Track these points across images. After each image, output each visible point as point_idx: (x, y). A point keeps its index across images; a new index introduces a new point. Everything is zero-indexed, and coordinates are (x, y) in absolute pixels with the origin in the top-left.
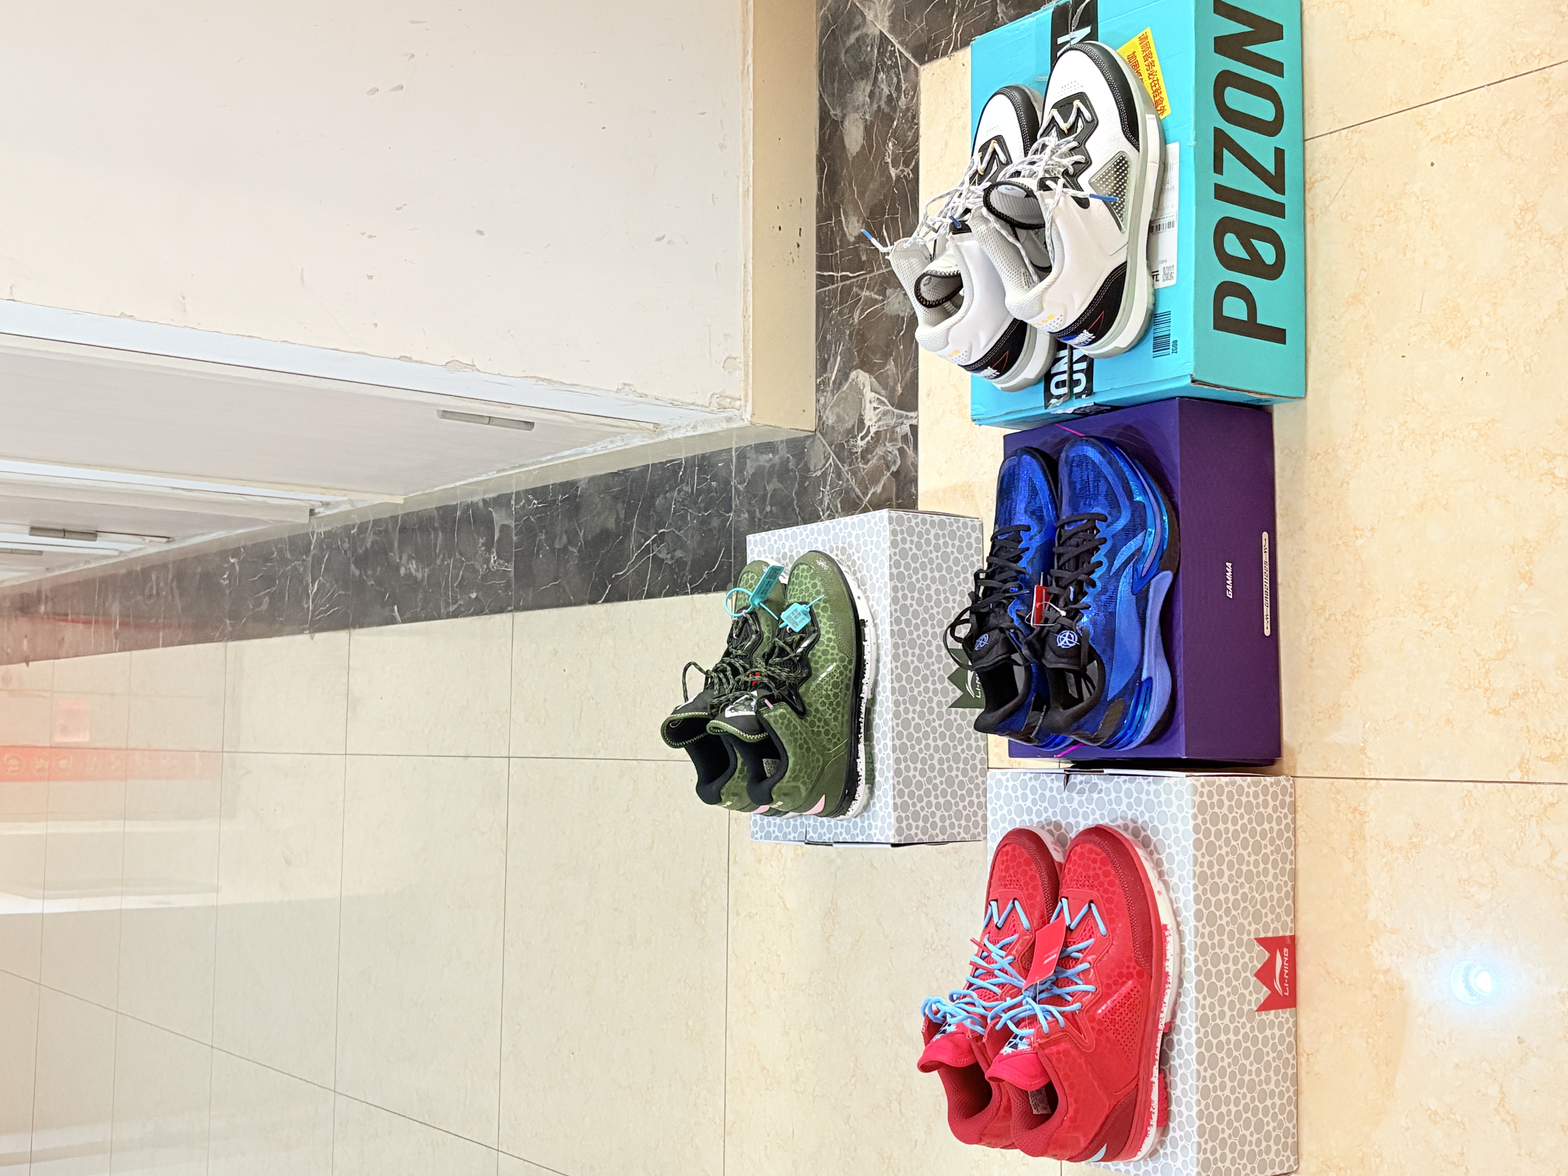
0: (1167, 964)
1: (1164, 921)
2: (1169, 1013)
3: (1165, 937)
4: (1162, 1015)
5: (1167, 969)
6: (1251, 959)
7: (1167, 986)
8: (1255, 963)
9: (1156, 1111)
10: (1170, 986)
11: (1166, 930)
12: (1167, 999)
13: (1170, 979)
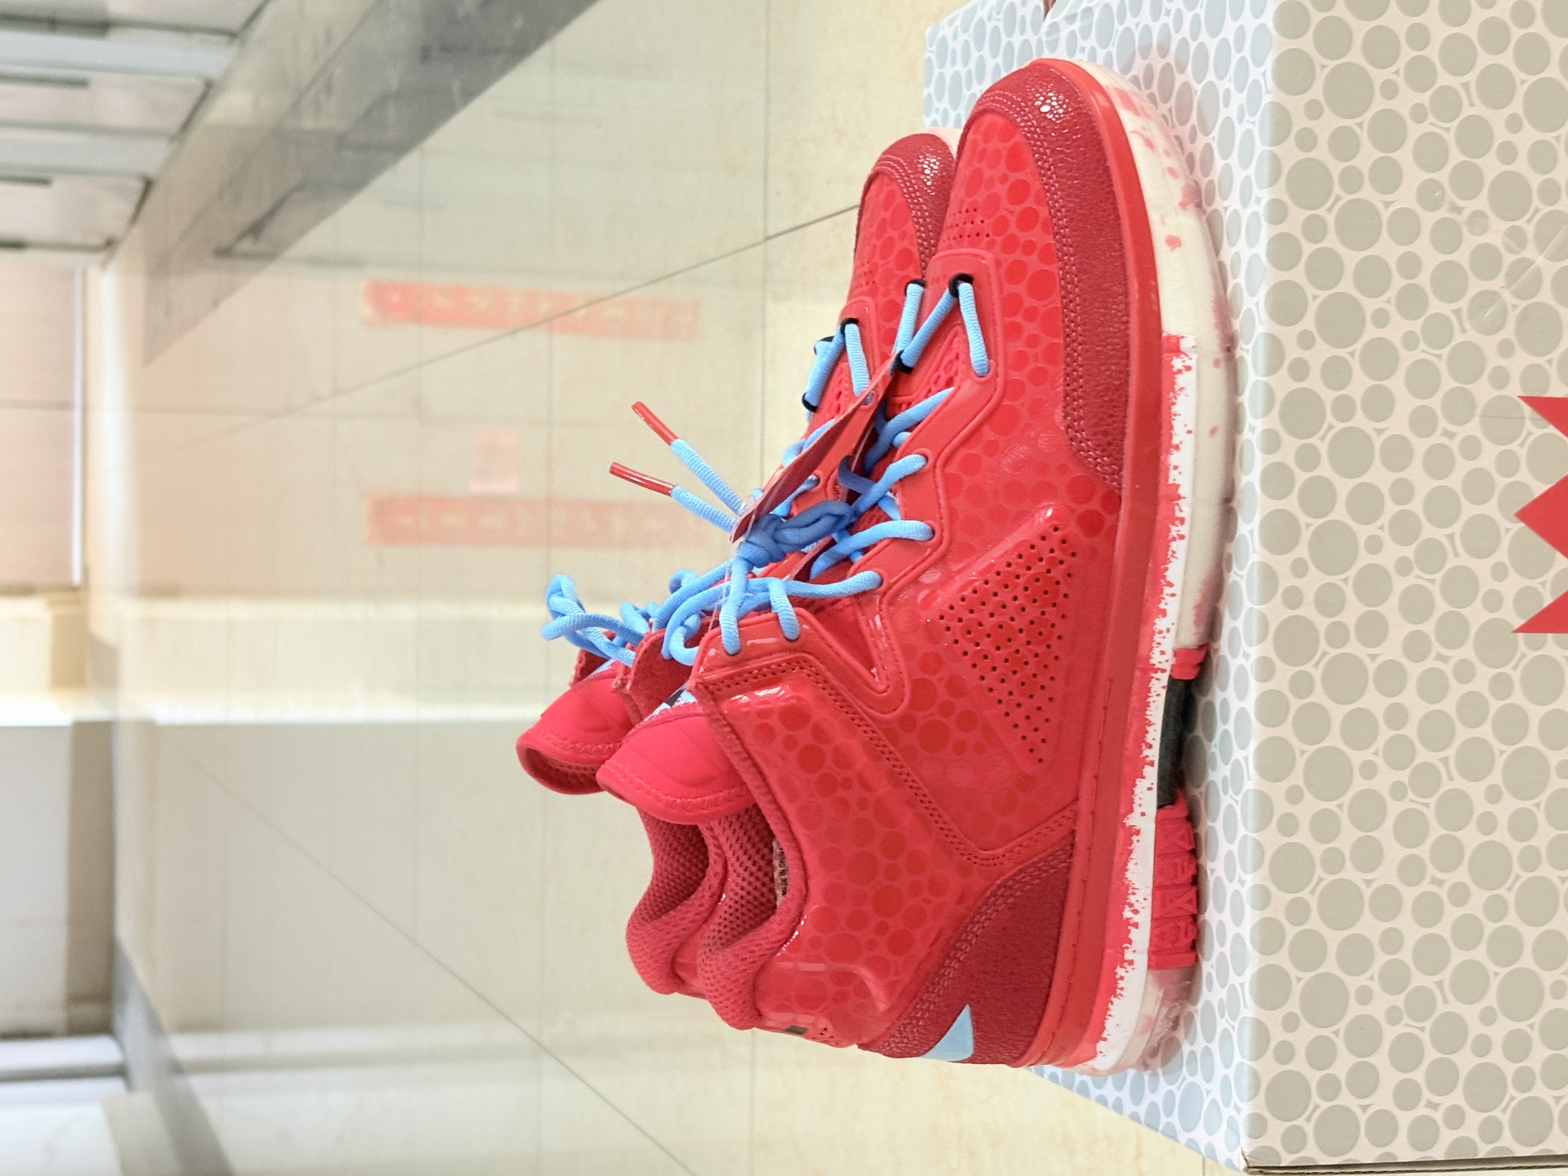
0: (1174, 459)
1: (1171, 325)
2: (1190, 617)
3: (1173, 374)
4: (1161, 624)
5: (1174, 476)
6: (1507, 463)
7: (1174, 530)
8: (1524, 475)
9: (1144, 919)
10: (1184, 529)
11: (1177, 351)
12: (1174, 572)
13: (1184, 509)
